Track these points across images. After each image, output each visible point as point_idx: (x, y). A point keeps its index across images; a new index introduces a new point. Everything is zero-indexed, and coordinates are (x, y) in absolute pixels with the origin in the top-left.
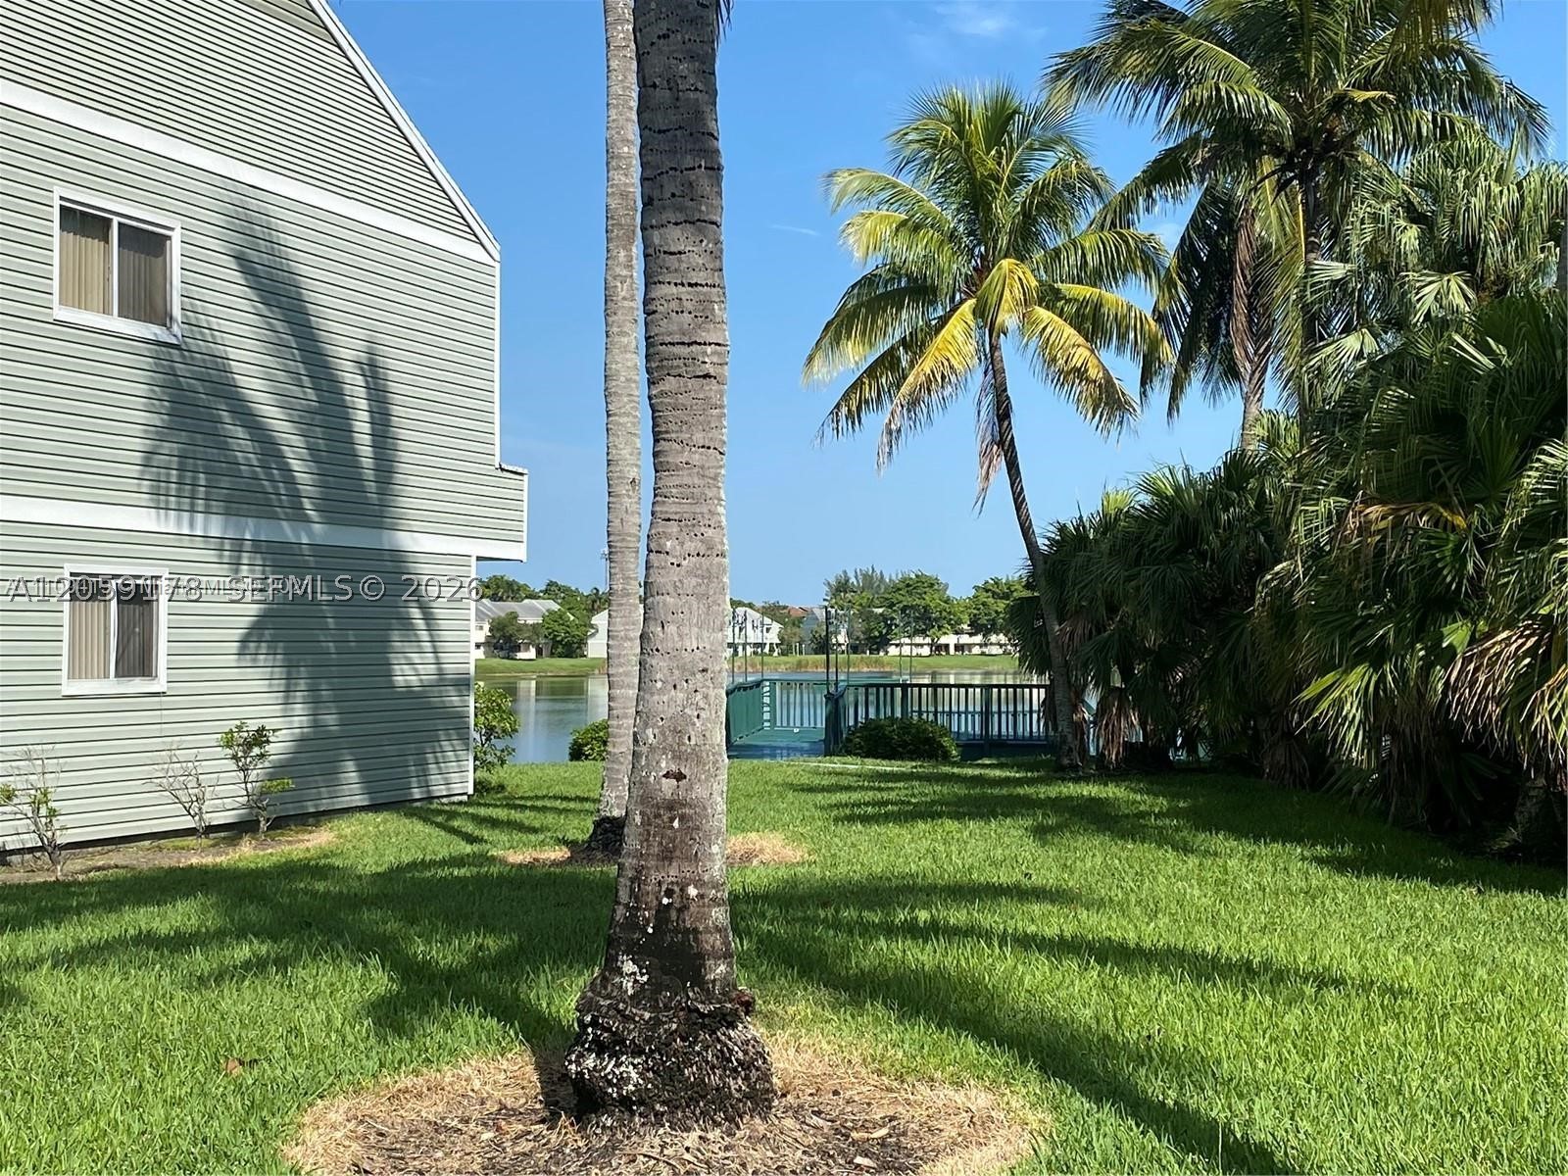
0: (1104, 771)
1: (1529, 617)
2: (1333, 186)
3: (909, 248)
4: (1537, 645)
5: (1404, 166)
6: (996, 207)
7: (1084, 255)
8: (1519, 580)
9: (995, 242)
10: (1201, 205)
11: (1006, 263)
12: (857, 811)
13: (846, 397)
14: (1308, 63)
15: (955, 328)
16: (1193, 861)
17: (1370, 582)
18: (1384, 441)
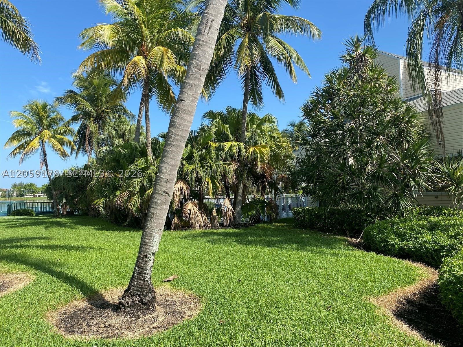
0: (63, 216)
1: (128, 190)
2: (103, 123)
3: (26, 126)
4: (129, 194)
5: (113, 122)
6: (44, 121)
7: (60, 131)
8: (126, 185)
9: (44, 127)
10: (81, 124)
11: (45, 130)
12: (10, 226)
13: (13, 152)
14: (98, 104)
15: (36, 141)
16: (74, 230)
17: (105, 185)
18: (108, 163)
